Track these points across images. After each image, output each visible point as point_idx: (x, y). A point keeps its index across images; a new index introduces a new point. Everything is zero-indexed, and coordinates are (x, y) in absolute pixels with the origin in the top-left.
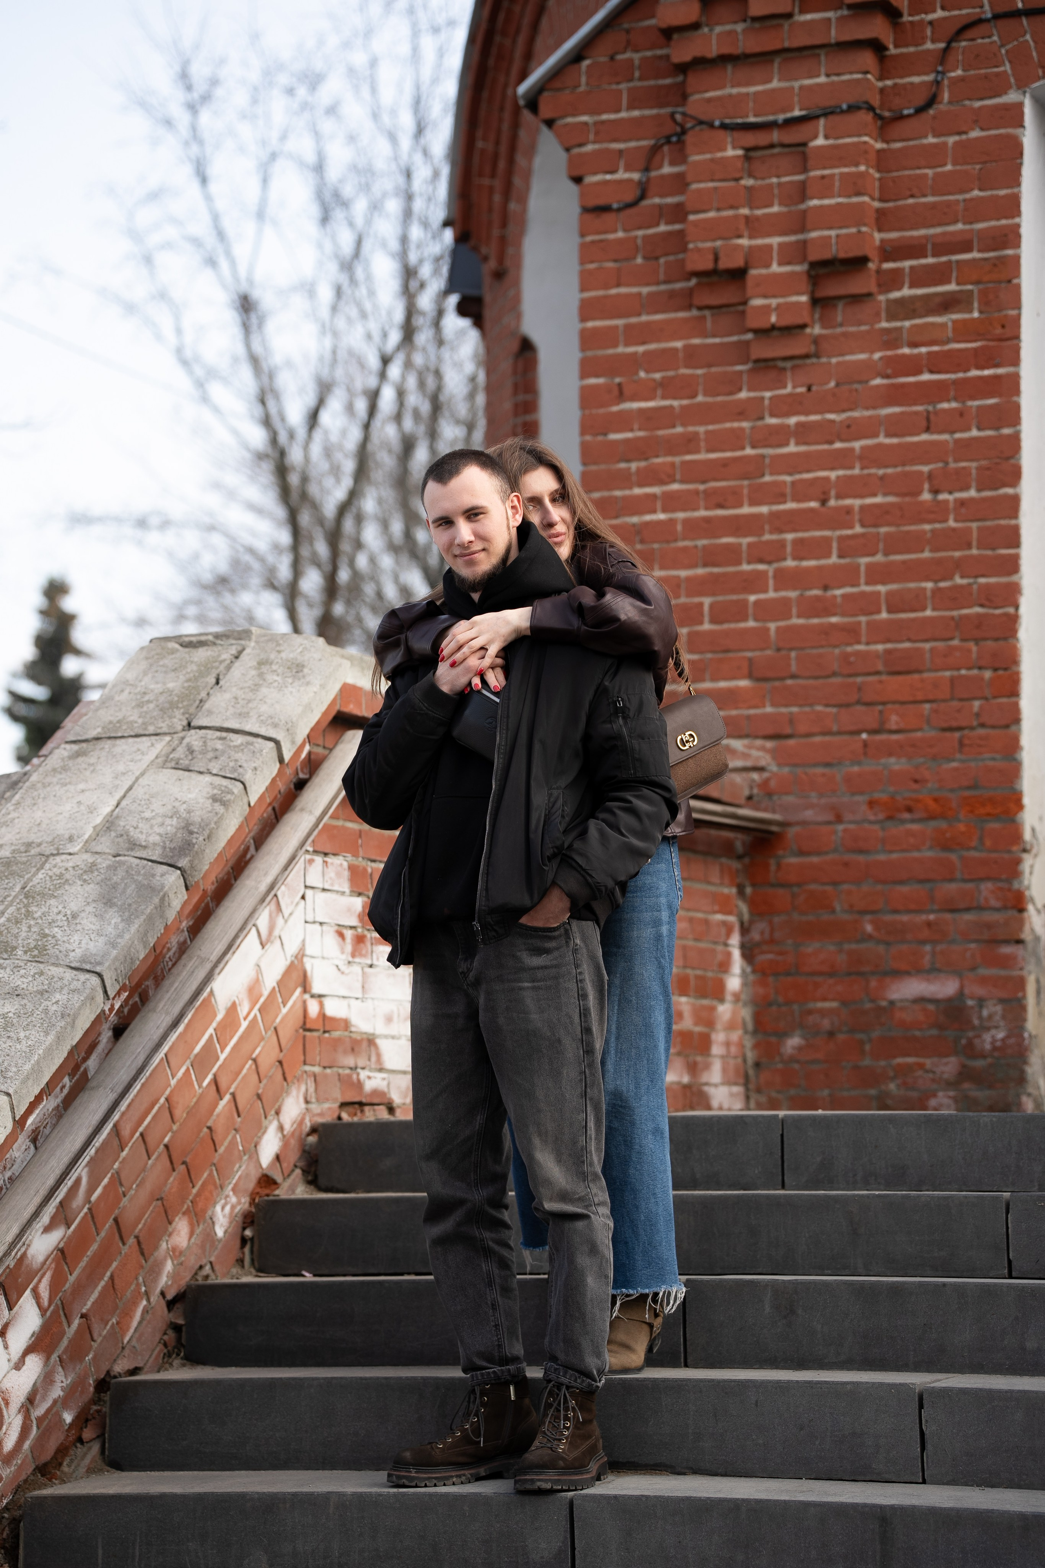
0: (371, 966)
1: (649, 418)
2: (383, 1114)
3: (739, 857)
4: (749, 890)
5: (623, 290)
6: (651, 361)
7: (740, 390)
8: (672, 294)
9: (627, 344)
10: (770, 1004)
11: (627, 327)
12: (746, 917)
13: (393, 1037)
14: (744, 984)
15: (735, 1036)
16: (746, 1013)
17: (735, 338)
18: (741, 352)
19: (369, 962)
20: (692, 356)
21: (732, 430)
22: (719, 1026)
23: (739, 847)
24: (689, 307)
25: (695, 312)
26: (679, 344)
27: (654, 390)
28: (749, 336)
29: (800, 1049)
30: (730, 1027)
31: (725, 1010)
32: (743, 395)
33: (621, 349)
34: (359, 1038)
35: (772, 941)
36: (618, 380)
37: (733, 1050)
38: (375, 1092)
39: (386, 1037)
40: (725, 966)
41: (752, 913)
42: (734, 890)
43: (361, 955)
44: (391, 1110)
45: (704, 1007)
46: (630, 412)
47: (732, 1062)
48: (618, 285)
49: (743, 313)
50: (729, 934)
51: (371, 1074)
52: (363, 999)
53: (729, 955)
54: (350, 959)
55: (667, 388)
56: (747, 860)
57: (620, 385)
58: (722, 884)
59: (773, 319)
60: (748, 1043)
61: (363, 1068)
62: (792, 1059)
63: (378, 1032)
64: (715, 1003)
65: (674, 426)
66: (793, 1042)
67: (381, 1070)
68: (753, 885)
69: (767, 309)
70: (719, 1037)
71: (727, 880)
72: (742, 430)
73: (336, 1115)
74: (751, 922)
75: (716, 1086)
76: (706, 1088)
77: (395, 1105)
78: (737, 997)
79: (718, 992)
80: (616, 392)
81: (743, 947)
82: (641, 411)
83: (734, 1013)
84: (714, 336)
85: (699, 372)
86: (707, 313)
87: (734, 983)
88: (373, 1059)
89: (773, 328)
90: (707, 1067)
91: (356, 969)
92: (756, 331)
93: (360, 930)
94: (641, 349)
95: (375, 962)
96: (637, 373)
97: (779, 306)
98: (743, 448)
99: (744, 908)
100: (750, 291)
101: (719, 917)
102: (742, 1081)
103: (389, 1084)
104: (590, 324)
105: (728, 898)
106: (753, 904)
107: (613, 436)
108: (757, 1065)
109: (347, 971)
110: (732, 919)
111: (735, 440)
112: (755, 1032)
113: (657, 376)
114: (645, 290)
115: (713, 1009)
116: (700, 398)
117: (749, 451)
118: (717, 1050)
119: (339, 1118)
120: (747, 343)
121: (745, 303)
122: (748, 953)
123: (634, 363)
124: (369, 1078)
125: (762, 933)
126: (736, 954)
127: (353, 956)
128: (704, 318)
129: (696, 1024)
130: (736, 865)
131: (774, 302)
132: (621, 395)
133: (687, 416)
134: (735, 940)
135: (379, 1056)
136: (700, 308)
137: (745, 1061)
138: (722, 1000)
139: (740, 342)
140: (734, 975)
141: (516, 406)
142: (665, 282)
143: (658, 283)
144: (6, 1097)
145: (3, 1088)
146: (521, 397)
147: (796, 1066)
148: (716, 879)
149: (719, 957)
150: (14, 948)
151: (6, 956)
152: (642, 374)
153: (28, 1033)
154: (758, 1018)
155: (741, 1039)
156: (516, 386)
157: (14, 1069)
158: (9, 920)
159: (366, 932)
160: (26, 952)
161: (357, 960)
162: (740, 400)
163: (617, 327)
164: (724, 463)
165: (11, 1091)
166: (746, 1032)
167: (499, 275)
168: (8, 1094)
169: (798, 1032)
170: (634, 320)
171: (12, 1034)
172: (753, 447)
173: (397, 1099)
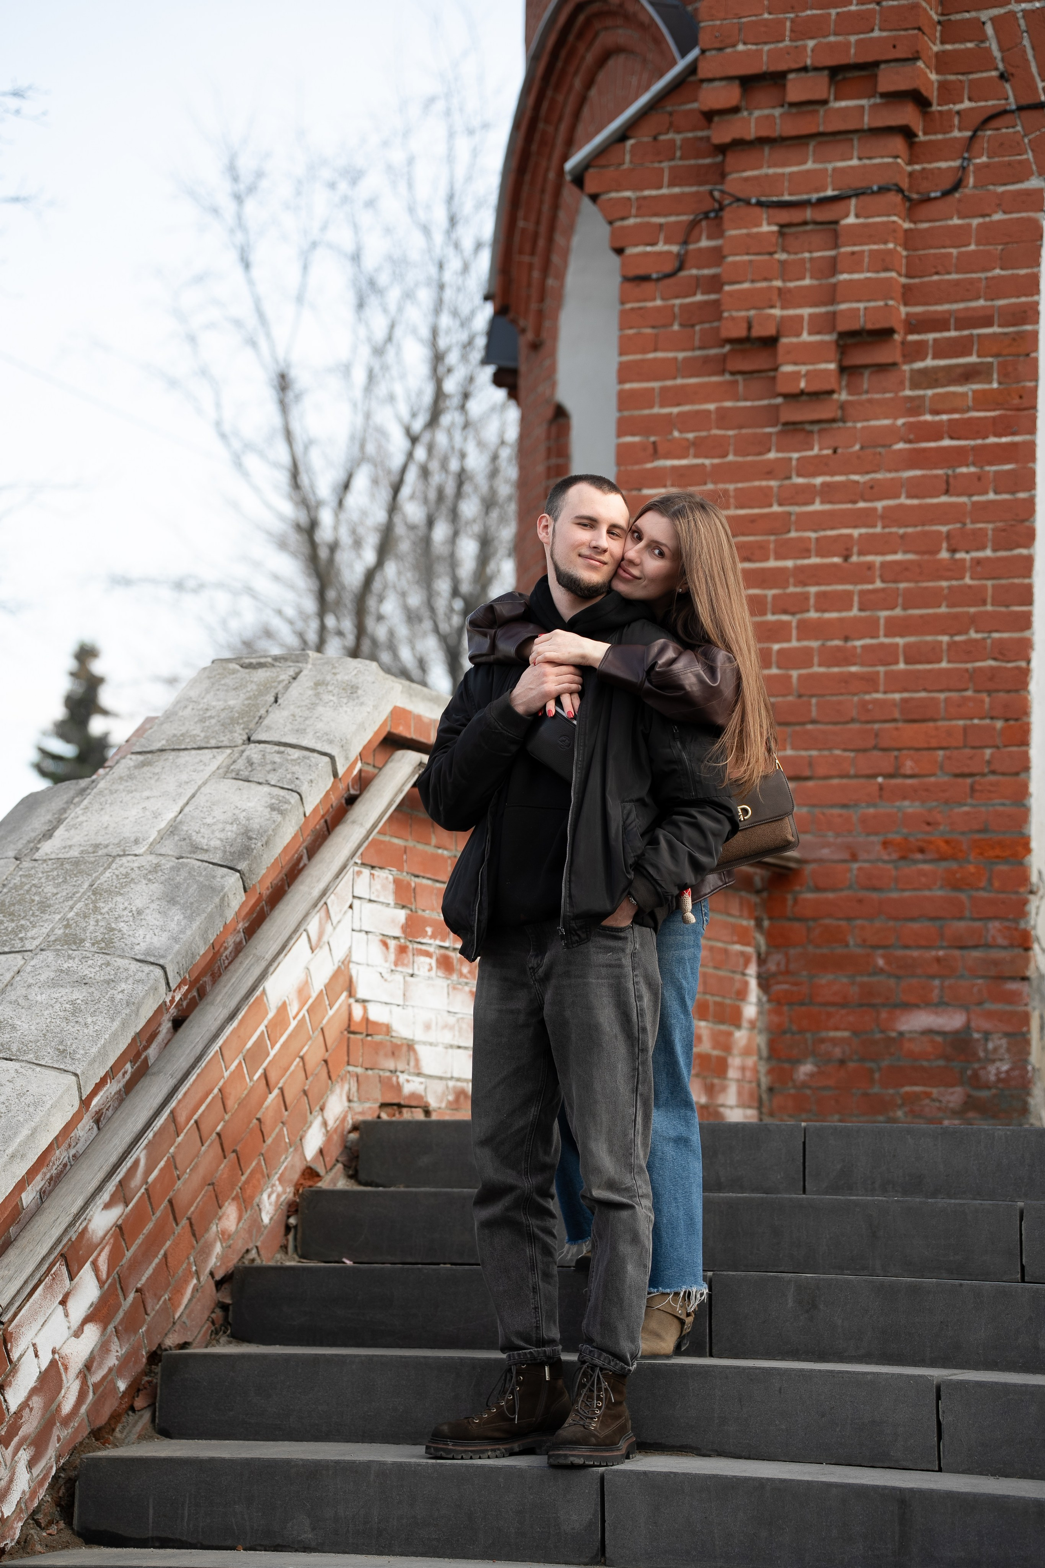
0: (412, 975)
1: (681, 476)
2: (419, 1116)
3: (758, 892)
4: (766, 923)
5: (660, 355)
6: (685, 422)
7: (769, 450)
8: (706, 360)
9: (662, 406)
10: (784, 1032)
11: (663, 389)
12: (763, 948)
13: (431, 1044)
14: (760, 1013)
15: (751, 1061)
16: (761, 1040)
17: (765, 402)
18: (771, 415)
19: (411, 972)
20: (723, 418)
21: (760, 488)
22: (735, 1051)
23: (758, 882)
24: (722, 372)
25: (728, 377)
26: (712, 407)
27: (688, 448)
28: (779, 400)
29: (812, 1075)
30: (746, 1052)
31: (741, 1036)
32: (772, 455)
33: (656, 410)
34: (399, 1043)
35: (787, 972)
36: (652, 439)
37: (749, 1074)
38: (413, 1095)
39: (425, 1043)
40: (742, 994)
41: (768, 945)
42: (752, 923)
43: (403, 965)
44: (427, 1112)
45: (721, 1032)
46: (664, 469)
47: (747, 1086)
48: (655, 350)
49: (774, 378)
50: (747, 963)
51: (410, 1078)
52: (404, 1006)
53: (746, 984)
54: (393, 968)
55: (700, 447)
56: (765, 895)
57: (654, 443)
58: (741, 916)
59: (803, 385)
60: (763, 1068)
61: (402, 1072)
62: (804, 1085)
63: (417, 1038)
64: (732, 1028)
65: (705, 484)
66: (806, 1069)
67: (419, 1074)
68: (771, 918)
69: (796, 375)
70: (735, 1060)
71: (746, 913)
72: (770, 488)
73: (376, 1115)
74: (768, 954)
75: (731, 1107)
76: (722, 1110)
77: (431, 1109)
78: (753, 1025)
79: (735, 1018)
80: (650, 450)
81: (759, 977)
82: (674, 468)
83: (750, 1039)
84: (746, 399)
85: (731, 433)
86: (739, 378)
87: (750, 1011)
88: (412, 1063)
89: (802, 393)
90: (724, 1089)
91: (399, 978)
92: (786, 396)
93: (402, 941)
94: (675, 410)
95: (416, 972)
96: (671, 433)
97: (808, 373)
98: (771, 505)
99: (761, 940)
100: (780, 358)
101: (738, 947)
102: (756, 1104)
103: (426, 1089)
104: (628, 386)
105: (746, 929)
106: (770, 936)
107: (646, 492)
108: (771, 1090)
109: (389, 979)
110: (749, 950)
111: (764, 498)
112: (769, 1058)
113: (690, 436)
114: (681, 355)
115: (730, 1034)
116: (731, 458)
117: (776, 508)
118: (733, 1073)
119: (379, 1117)
120: (777, 407)
121: (776, 369)
122: (764, 983)
123: (669, 422)
124: (408, 1081)
125: (778, 964)
126: (753, 983)
127: (396, 964)
128: (736, 382)
129: (714, 1048)
130: (754, 899)
131: (803, 369)
132: (656, 452)
133: (719, 474)
134: (752, 970)
135: (417, 1061)
136: (733, 373)
137: (759, 1085)
138: (738, 1026)
139: (769, 406)
140: (750, 1004)
141: (549, 469)
142: (700, 348)
143: (693, 349)
144: (74, 1078)
145: (71, 1069)
146: (554, 461)
147: (808, 1092)
148: (735, 911)
149: (737, 986)
150: (82, 941)
151: (74, 947)
152: (676, 434)
153: (95, 1019)
154: (772, 1046)
155: (755, 1065)
156: (549, 450)
157: (82, 1052)
158: (77, 914)
159: (408, 943)
160: (93, 944)
161: (399, 969)
162: (769, 461)
163: (653, 389)
164: (753, 519)
165: (79, 1072)
166: (760, 1058)
167: (536, 346)
168: (76, 1075)
169: (810, 1059)
170: (669, 383)
171: (80, 1020)
172: (780, 505)
173: (433, 1103)
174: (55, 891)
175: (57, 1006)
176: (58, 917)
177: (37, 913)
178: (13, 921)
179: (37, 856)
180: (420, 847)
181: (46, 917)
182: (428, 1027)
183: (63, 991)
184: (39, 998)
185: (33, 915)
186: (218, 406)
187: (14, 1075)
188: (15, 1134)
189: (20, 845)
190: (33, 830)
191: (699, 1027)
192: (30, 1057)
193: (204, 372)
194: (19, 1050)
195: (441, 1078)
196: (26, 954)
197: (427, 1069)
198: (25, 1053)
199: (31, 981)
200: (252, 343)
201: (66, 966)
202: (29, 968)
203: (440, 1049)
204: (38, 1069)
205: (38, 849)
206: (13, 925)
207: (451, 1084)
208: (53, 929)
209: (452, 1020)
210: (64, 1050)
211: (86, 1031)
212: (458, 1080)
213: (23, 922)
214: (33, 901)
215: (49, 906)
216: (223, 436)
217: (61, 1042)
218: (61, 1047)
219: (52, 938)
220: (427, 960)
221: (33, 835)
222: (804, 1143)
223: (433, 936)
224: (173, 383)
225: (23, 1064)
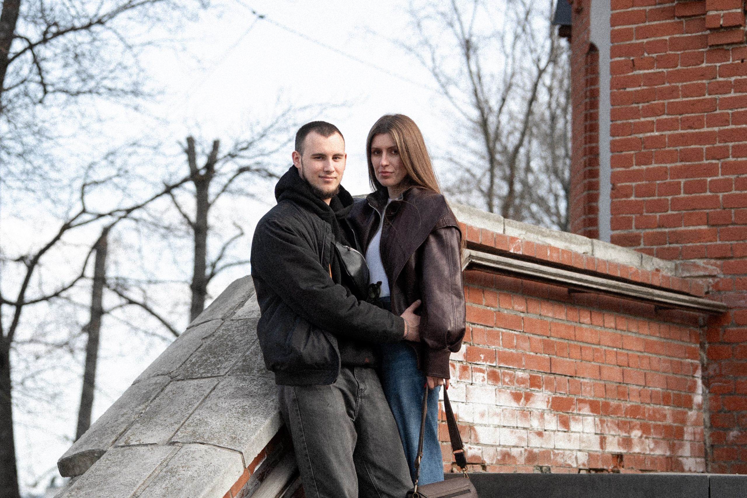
0: (472, 384)
1: (650, 79)
2: (479, 469)
3: (701, 327)
4: (707, 346)
5: (635, 9)
6: (651, 48)
7: (703, 62)
8: (663, 10)
9: (637, 39)
10: (720, 411)
11: (637, 29)
12: (705, 361)
13: (485, 425)
14: (704, 400)
15: (699, 429)
16: (706, 416)
17: (700, 34)
18: (703, 41)
19: (471, 382)
20: (674, 44)
21: (698, 85)
22: (689, 424)
23: (701, 321)
24: (673, 17)
25: (677, 20)
26: (667, 38)
27: (653, 63)
28: (708, 32)
29: (737, 437)
30: (696, 424)
31: (692, 414)
32: (704, 65)
33: (634, 41)
34: (464, 425)
35: (721, 375)
36: (632, 58)
37: (698, 437)
38: (474, 457)
39: (481, 425)
40: (692, 389)
41: (708, 359)
42: (698, 345)
43: (465, 378)
44: (484, 467)
45: (678, 413)
46: (639, 76)
47: (697, 444)
48: (633, 6)
49: (704, 19)
50: (695, 371)
51: (472, 446)
52: (466, 403)
53: (695, 382)
54: (459, 380)
55: (660, 62)
56: (706, 328)
57: (633, 60)
58: (690, 342)
59: (721, 22)
60: (707, 434)
61: (467, 443)
62: (733, 443)
63: (475, 422)
64: (686, 410)
65: (664, 84)
66: (733, 434)
67: (478, 444)
68: (709, 343)
69: (718, 17)
70: (689, 430)
71: (693, 340)
72: (704, 84)
73: (450, 469)
74: (708, 364)
75: (687, 457)
76: (680, 459)
77: (486, 465)
78: (700, 407)
79: (688, 403)
80: (631, 65)
81: (703, 378)
82: (645, 74)
83: (698, 416)
84: (687, 33)
85: (679, 53)
86: (683, 20)
87: (698, 399)
88: (473, 437)
89: (721, 27)
90: (681, 446)
91: (463, 385)
92: (710, 29)
93: (465, 363)
94: (645, 41)
95: (474, 382)
96: (643, 55)
97: (724, 15)
98: (704, 95)
99: (704, 356)
100: (707, 8)
101: (689, 360)
102: (704, 455)
103: (482, 452)
104: (616, 28)
105: (695, 349)
106: (709, 354)
107: (628, 89)
108: (712, 446)
109: (456, 387)
110: (696, 362)
111: (700, 90)
112: (711, 427)
113: (654, 55)
114: (648, 8)
115: (686, 413)
116: (679, 67)
117: (707, 96)
118: (686, 437)
119: (452, 471)
120: (706, 36)
121: (705, 14)
122: (706, 382)
123: (641, 48)
124: (470, 448)
125: (715, 370)
126: (699, 382)
127: (460, 378)
128: (681, 22)
129: (674, 422)
130: (699, 331)
131: (722, 13)
132: (634, 66)
133: (671, 77)
134: (699, 374)
135: (476, 436)
136: (679, 17)
137: (705, 444)
138: (691, 409)
139: (702, 35)
140: (699, 394)
141: (587, 80)
142: (659, 4)
143: (655, 5)
144: (240, 455)
145: (238, 449)
146: (589, 76)
147: (736, 447)
148: (687, 339)
149: (689, 383)
150: (252, 369)
151: (247, 373)
152: (646, 55)
153: (255, 417)
154: (712, 418)
155: (702, 431)
156: (587, 70)
157: (245, 438)
158: (251, 353)
159: (469, 365)
160: (258, 371)
161: (463, 380)
162: (702, 68)
163: (632, 29)
164: (693, 103)
165: (243, 451)
166: (706, 427)
167: (579, 11)
168: (241, 453)
169: (736, 428)
170: (641, 25)
171: (246, 418)
172: (710, 94)
173: (487, 461)
174: (240, 339)
175: (234, 410)
176: (240, 355)
177: (229, 352)
178: (215, 357)
179: (234, 317)
180: (475, 306)
181: (234, 355)
182: (482, 415)
183: (238, 400)
184: (223, 405)
185: (227, 354)
186: (433, 60)
187: (204, 453)
188: (201, 490)
189: (225, 311)
190: (234, 302)
191: (665, 410)
192: (215, 442)
193: (426, 42)
194: (208, 438)
195: (492, 446)
196: (219, 377)
197: (482, 441)
198: (212, 439)
199: (220, 394)
200: (451, 25)
201: (241, 385)
202: (220, 386)
203: (492, 428)
204: (219, 449)
205: (235, 313)
206: (215, 360)
207: (499, 449)
208: (236, 362)
209: (499, 410)
210: (235, 438)
211: (249, 425)
212: (504, 446)
213: (220, 358)
214: (228, 345)
215: (236, 348)
216: (436, 75)
217: (234, 433)
218: (233, 436)
219: (236, 368)
220: (482, 374)
221: (233, 304)
222: (709, 488)
223: (485, 360)
224: (410, 49)
225: (209, 446)
